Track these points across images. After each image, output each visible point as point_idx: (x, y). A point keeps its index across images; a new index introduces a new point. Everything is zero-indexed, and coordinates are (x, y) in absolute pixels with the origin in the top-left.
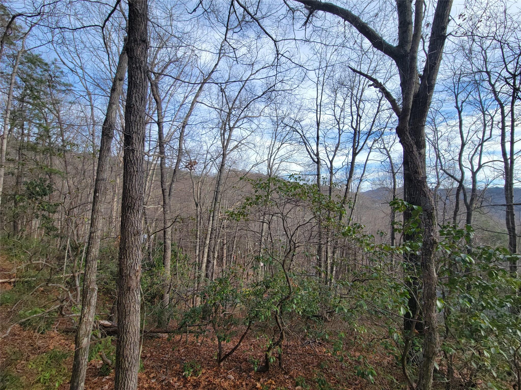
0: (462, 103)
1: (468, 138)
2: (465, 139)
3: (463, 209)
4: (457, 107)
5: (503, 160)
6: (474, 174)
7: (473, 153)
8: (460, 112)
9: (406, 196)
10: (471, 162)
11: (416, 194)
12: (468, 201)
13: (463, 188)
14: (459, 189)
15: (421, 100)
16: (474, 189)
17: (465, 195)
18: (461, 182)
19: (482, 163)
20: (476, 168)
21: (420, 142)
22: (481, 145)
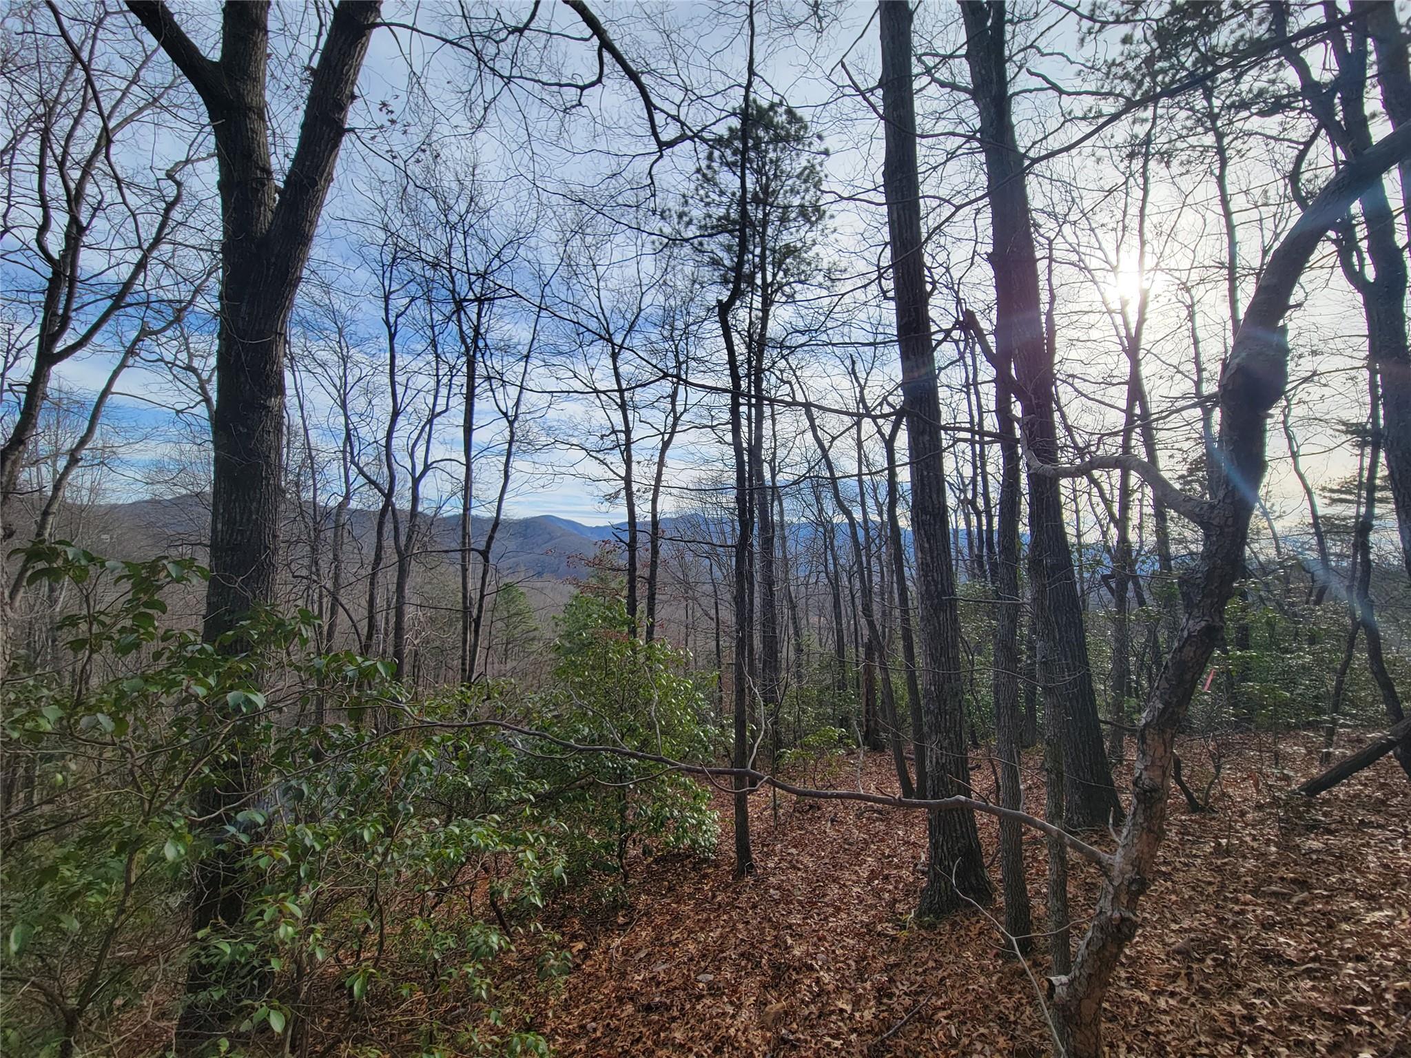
0: (398, 316)
1: (407, 401)
2: (399, 401)
3: (390, 556)
4: (387, 322)
5: (463, 460)
6: (416, 482)
7: (414, 436)
8: (392, 337)
9: (219, 526)
10: (412, 456)
11: (248, 520)
12: (403, 540)
13: (394, 510)
14: (384, 511)
15: (273, 260)
16: (414, 512)
17: (396, 529)
18: (388, 496)
19: (429, 462)
20: (419, 469)
21: (268, 376)
22: (430, 421)
